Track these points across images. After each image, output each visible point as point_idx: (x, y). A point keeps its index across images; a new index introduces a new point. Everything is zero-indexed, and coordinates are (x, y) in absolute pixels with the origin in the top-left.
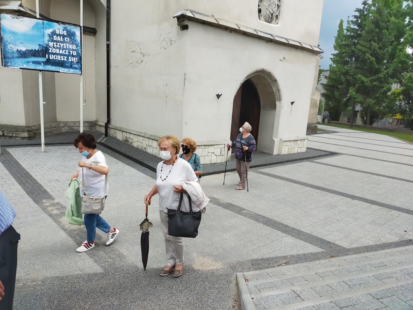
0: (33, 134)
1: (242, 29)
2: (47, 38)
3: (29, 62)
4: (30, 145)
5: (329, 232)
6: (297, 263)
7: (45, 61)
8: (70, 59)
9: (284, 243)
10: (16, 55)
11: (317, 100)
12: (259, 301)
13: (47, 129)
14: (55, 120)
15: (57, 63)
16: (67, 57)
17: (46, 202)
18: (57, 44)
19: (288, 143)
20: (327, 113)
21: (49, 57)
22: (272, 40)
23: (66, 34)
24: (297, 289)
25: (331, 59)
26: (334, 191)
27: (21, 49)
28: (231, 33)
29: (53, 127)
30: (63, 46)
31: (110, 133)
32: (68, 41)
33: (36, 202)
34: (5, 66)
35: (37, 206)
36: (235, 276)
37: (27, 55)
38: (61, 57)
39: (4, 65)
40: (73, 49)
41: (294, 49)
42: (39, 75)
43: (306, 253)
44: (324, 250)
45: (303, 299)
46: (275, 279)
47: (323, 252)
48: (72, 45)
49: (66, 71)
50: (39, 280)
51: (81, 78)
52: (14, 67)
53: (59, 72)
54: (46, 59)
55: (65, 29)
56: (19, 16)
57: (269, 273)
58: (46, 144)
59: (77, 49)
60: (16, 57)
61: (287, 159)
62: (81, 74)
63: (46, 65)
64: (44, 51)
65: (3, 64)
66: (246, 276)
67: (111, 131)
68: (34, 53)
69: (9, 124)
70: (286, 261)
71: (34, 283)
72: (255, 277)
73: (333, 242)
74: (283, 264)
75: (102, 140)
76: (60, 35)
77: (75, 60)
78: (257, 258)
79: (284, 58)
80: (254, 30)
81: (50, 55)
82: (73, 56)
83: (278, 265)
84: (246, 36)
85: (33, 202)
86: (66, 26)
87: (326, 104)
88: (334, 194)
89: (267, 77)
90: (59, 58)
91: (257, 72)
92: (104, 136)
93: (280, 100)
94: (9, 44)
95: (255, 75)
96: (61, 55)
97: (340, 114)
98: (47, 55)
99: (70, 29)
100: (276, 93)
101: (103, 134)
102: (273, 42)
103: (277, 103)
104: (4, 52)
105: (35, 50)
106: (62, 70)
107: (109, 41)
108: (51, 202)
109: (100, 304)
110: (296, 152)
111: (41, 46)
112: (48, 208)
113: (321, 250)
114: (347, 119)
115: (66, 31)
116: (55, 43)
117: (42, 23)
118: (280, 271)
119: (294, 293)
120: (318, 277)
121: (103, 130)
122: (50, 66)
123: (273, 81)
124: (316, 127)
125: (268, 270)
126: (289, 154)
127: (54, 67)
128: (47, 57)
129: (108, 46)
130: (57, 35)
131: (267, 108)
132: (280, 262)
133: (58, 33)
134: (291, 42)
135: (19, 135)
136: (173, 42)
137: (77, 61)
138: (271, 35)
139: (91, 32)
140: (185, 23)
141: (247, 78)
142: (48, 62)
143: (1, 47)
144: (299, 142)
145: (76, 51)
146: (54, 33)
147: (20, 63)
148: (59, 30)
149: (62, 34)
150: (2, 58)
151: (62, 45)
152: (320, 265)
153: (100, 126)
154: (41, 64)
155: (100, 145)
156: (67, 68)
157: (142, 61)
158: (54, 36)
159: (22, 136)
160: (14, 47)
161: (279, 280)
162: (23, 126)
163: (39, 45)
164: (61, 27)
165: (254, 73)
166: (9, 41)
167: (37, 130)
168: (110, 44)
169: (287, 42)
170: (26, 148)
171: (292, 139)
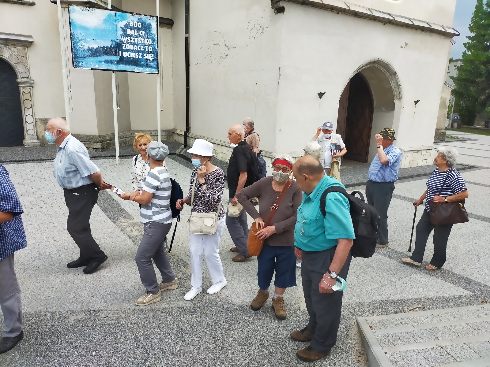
0: (107, 144)
1: (353, 8)
2: (120, 32)
3: (101, 62)
4: (104, 157)
5: (476, 270)
6: (436, 309)
7: (119, 59)
8: (146, 56)
9: (415, 281)
10: (87, 54)
11: (446, 98)
12: (395, 358)
13: (120, 139)
14: (129, 129)
15: (132, 61)
16: (142, 53)
17: (124, 221)
18: (131, 39)
19: (410, 154)
20: (457, 115)
21: (122, 54)
22: (391, 20)
23: (140, 27)
24: (446, 344)
25: (464, 44)
26: (477, 216)
27: (93, 47)
28: (337, 15)
29: (127, 137)
30: (138, 41)
31: (190, 143)
32: (143, 35)
33: (114, 221)
34: (76, 67)
35: (115, 226)
36: (355, 321)
37: (99, 53)
38: (135, 54)
39: (74, 66)
40: (148, 44)
41: (420, 32)
42: (112, 76)
43: (446, 295)
44: (471, 293)
45: (455, 358)
46: (409, 329)
47: (470, 296)
48: (147, 39)
49: (142, 71)
50: (122, 311)
51: (158, 78)
52: (86, 67)
53: (134, 72)
54: (119, 57)
55: (140, 20)
56: (89, 8)
57: (399, 319)
58: (121, 156)
59: (153, 44)
60: (87, 56)
61: (409, 174)
62: (158, 74)
63: (120, 65)
64: (117, 48)
65: (74, 64)
66: (369, 322)
67: (191, 141)
68: (106, 51)
69: (80, 133)
70: (420, 305)
71: (117, 315)
72: (382, 323)
73: (483, 282)
74: (417, 309)
75: (181, 151)
76: (134, 28)
77: (150, 57)
78: (381, 299)
79: (406, 44)
80: (367, 9)
81: (124, 52)
82: (148, 52)
83: (410, 309)
84: (357, 17)
85: (110, 221)
86: (141, 16)
87: (457, 104)
88: (477, 220)
89: (383, 70)
90: (133, 55)
91: (370, 63)
92: (183, 146)
93: (400, 98)
94: (80, 41)
95: (367, 67)
96: (136, 51)
97: (475, 117)
98: (120, 52)
99: (145, 21)
100: (394, 90)
101: (181, 144)
102: (393, 23)
103: (396, 102)
104: (75, 51)
105: (108, 47)
106: (136, 69)
107: (188, 34)
108: (130, 221)
109: (193, 345)
110: (420, 165)
111: (114, 42)
112: (127, 229)
113: (467, 293)
114: (484, 123)
115: (140, 23)
116: (129, 38)
117: (115, 14)
118: (415, 318)
119: (442, 349)
120: (471, 329)
121: (182, 140)
122: (123, 65)
123: (392, 74)
124: (445, 133)
125: (399, 316)
126: (411, 167)
127: (128, 66)
128: (120, 55)
129: (187, 39)
130: (131, 28)
131: (383, 109)
132: (413, 306)
133: (132, 26)
134: (416, 23)
135: (92, 145)
136: (265, 29)
137: (153, 58)
138: (389, 15)
139: (167, 24)
140: (281, 4)
141: (357, 71)
142: (122, 61)
143: (71, 45)
144: (424, 152)
145: (152, 46)
146: (127, 26)
147: (92, 63)
148: (134, 22)
149: (136, 26)
150: (73, 58)
151: (136, 39)
152: (470, 313)
153: (178, 134)
154: (114, 63)
155: (179, 157)
156: (142, 67)
157: (227, 56)
158: (128, 30)
159: (94, 147)
160: (85, 44)
161: (416, 330)
162: (96, 136)
163: (112, 41)
164: (135, 18)
165: (366, 65)
166: (80, 38)
167: (110, 140)
168: (189, 37)
169: (410, 23)
170: (100, 160)
171: (414, 148)
